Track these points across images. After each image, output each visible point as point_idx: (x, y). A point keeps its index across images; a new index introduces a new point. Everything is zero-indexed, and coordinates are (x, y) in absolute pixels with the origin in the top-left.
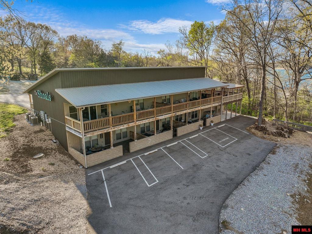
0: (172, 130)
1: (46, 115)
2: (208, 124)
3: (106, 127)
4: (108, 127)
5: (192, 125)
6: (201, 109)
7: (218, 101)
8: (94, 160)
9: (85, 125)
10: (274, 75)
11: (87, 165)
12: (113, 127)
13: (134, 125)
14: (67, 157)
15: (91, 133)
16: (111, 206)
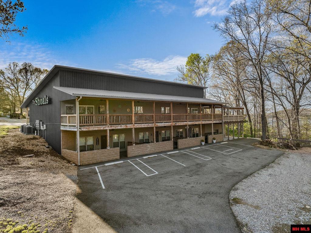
0: (173, 140)
1: (41, 122)
2: (210, 142)
3: (102, 124)
4: (105, 124)
5: (193, 139)
6: (202, 124)
7: (219, 119)
8: (89, 158)
9: (81, 118)
10: (272, 93)
11: (80, 162)
12: (110, 125)
13: (132, 127)
14: (59, 158)
15: (87, 127)
16: (104, 188)
